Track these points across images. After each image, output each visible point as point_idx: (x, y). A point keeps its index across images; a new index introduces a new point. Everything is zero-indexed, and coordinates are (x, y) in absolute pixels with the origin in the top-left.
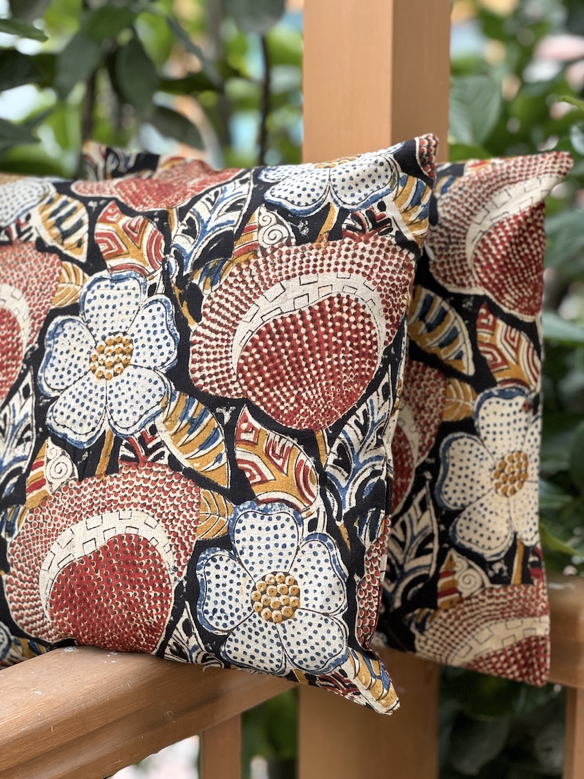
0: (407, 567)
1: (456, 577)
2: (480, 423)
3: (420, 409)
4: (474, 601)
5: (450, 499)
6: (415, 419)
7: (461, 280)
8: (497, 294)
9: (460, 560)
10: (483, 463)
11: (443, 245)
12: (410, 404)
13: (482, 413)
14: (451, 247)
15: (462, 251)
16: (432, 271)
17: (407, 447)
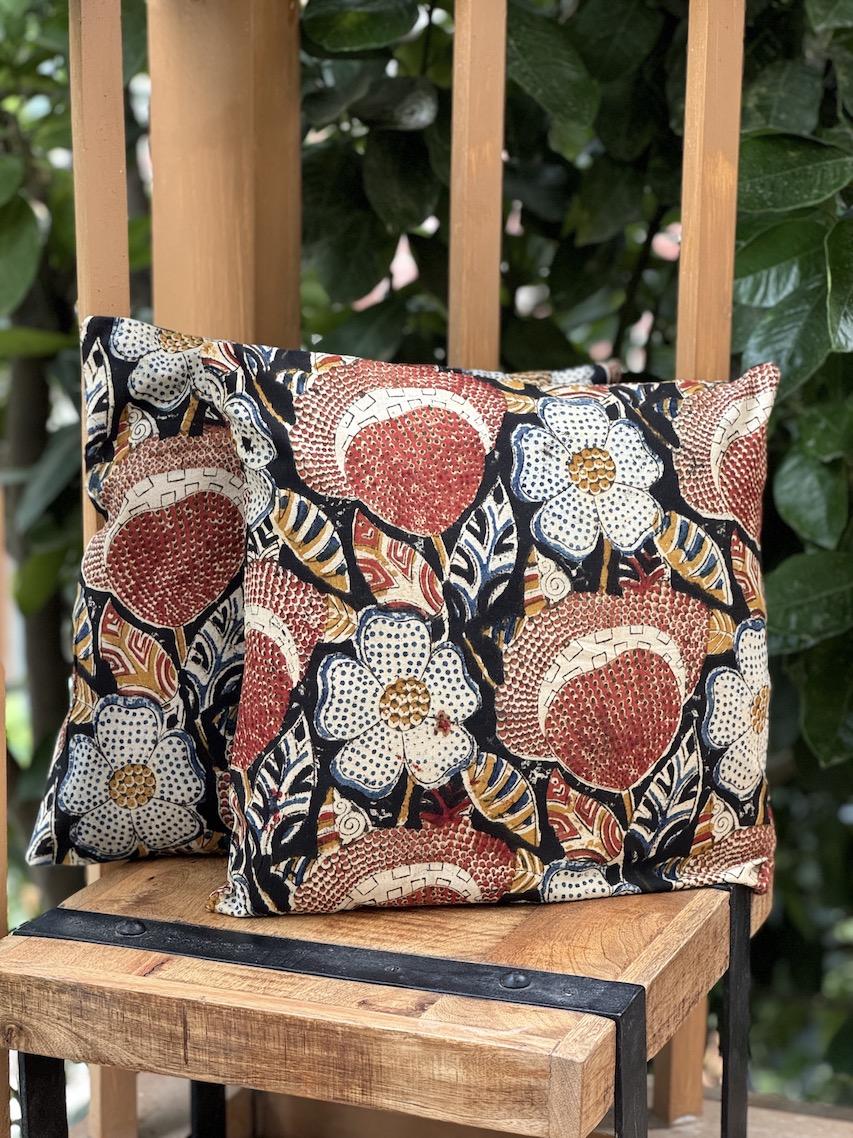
0: (670, 814)
1: (712, 821)
2: (740, 656)
3: (686, 642)
4: (723, 845)
5: (715, 737)
6: (682, 654)
7: (712, 504)
8: (744, 520)
9: (719, 802)
10: (744, 698)
11: (690, 469)
12: (676, 638)
13: (741, 646)
14: (698, 470)
15: (709, 474)
16: (684, 496)
17: (674, 684)
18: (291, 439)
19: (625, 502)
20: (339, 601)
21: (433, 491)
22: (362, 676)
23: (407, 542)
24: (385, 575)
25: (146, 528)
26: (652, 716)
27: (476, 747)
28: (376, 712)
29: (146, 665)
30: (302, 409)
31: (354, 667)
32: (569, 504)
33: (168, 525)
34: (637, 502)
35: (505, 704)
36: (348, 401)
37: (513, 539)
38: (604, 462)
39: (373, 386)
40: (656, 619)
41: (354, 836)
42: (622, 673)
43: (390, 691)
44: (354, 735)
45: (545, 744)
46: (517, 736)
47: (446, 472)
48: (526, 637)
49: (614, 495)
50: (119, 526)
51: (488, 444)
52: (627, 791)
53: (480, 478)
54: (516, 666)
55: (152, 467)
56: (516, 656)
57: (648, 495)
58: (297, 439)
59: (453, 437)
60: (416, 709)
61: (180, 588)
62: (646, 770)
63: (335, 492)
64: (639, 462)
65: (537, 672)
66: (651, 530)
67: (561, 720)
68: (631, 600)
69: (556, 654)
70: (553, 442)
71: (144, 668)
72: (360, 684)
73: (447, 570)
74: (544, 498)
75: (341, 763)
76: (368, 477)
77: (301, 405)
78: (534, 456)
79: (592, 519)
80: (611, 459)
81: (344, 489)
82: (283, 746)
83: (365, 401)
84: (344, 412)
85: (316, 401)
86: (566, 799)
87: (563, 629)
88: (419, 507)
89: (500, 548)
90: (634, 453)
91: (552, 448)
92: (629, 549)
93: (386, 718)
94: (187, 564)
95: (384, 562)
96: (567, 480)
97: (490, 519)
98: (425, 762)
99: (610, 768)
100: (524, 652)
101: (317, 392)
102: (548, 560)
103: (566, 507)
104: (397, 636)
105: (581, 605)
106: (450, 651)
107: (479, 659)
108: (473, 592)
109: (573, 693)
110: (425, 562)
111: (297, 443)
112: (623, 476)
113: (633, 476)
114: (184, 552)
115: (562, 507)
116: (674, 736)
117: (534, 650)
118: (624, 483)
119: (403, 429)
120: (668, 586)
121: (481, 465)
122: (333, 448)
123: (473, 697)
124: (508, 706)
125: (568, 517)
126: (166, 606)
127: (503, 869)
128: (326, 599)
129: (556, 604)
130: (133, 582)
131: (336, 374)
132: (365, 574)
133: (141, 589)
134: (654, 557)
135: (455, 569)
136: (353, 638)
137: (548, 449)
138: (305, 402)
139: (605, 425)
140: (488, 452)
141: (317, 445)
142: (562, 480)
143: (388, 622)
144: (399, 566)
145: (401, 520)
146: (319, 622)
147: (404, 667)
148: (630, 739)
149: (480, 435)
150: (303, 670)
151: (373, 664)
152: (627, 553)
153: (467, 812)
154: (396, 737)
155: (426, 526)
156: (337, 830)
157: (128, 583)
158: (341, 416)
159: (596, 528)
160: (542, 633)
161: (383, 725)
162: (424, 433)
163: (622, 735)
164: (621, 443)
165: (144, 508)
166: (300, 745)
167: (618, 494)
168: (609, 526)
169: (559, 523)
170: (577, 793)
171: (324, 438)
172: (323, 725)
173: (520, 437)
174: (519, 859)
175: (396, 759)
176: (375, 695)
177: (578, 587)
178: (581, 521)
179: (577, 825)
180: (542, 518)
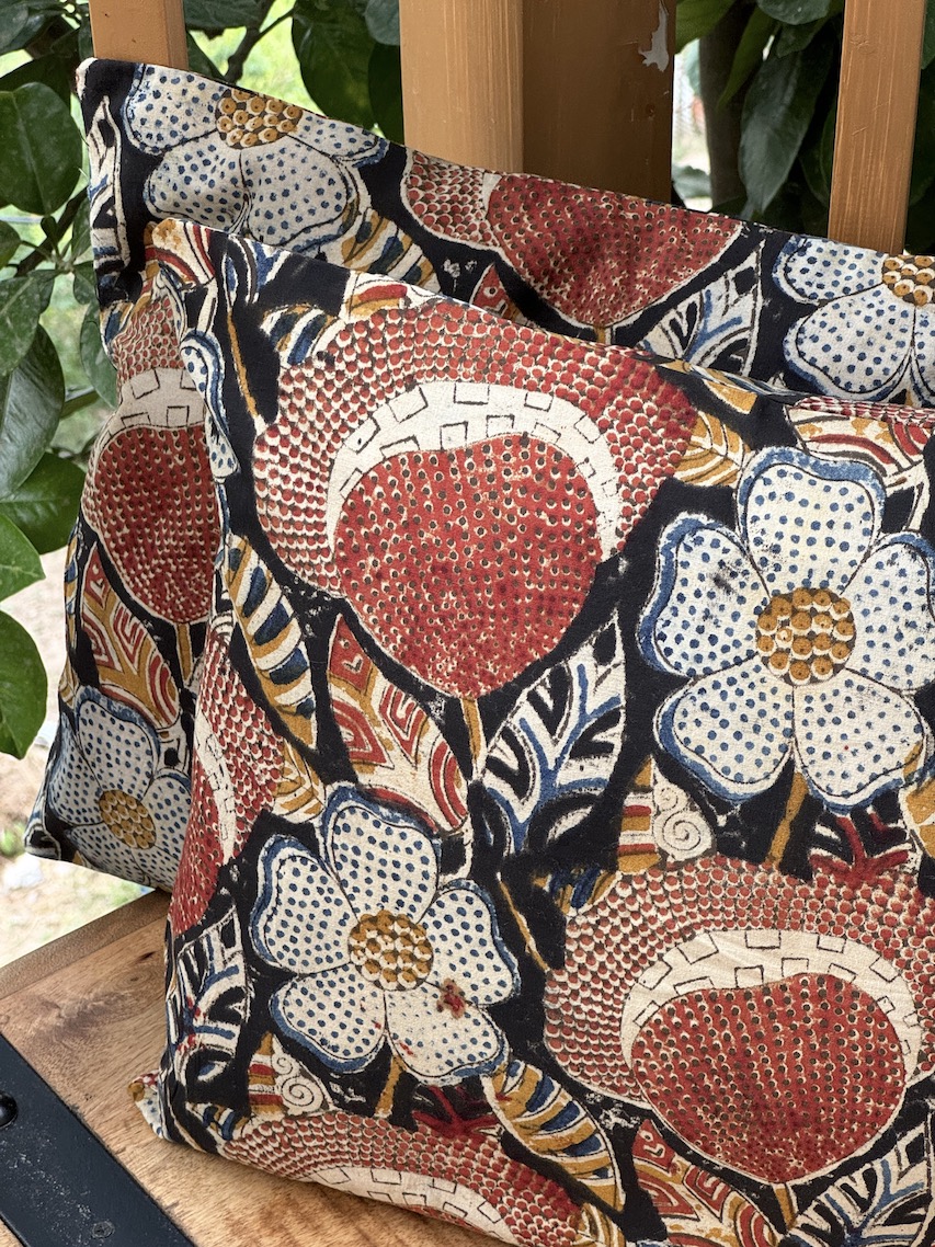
0: (868, 1234)
6: (918, 1005)
12: (910, 976)
17: (896, 1049)
18: (257, 454)
19: (857, 711)
20: (299, 757)
21: (482, 614)
22: (325, 887)
23: (416, 697)
24: (372, 741)
25: (145, 452)
26: (840, 1091)
27: (507, 1049)
28: (343, 950)
29: (136, 665)
30: (290, 396)
31: (313, 868)
32: (740, 693)
33: (176, 458)
34: (882, 715)
35: (563, 1000)
36: (381, 394)
37: (614, 736)
38: (835, 623)
39: (434, 370)
40: (875, 935)
41: (306, 1109)
42: (789, 1007)
43: (368, 924)
44: (307, 970)
45: (630, 1078)
46: (579, 1055)
47: (516, 581)
48: (614, 906)
49: (836, 693)
50: (107, 437)
51: (609, 540)
52: (781, 1186)
53: (576, 606)
54: (591, 947)
55: (163, 352)
56: (590, 931)
57: (907, 706)
58: (266, 455)
59: (544, 516)
60: (409, 965)
61: (189, 565)
62: (820, 1166)
63: (309, 573)
64: (910, 636)
65: (628, 966)
66: (899, 774)
67: (662, 1052)
68: (827, 892)
69: (666, 945)
70: (738, 563)
71: (134, 668)
72: (320, 899)
73: (479, 763)
74: (692, 672)
75: (286, 1003)
76: (371, 559)
77: (289, 389)
78: (694, 584)
79: (780, 730)
80: (850, 619)
81: (324, 572)
82: (205, 943)
83: (408, 401)
84: (364, 417)
85: (320, 383)
86: (670, 1166)
87: (686, 909)
88: (449, 639)
89: (584, 748)
90: (904, 615)
91: (733, 575)
92: (842, 801)
93: (358, 963)
94: (200, 529)
95: (374, 719)
96: (746, 645)
97: (577, 690)
98: (420, 1045)
99: (749, 1147)
100: (606, 930)
101: (330, 362)
102: (674, 787)
103: (732, 697)
104: (384, 846)
105: (726, 878)
106: (471, 895)
107: (522, 920)
108: (523, 812)
109: (689, 1016)
110: (441, 739)
111: (262, 464)
112: (867, 659)
113: (887, 663)
114: (198, 509)
115: (724, 695)
116: (883, 1131)
117: (628, 930)
118: (864, 673)
119: (459, 476)
120: (910, 884)
121: (583, 582)
122: (324, 485)
123: (505, 975)
124: (567, 1006)
125: (733, 718)
126: (166, 584)
127: (556, 1225)
128: (281, 745)
129: (678, 866)
130: (126, 530)
131: (381, 327)
132: (342, 729)
133: (137, 545)
134: (892, 825)
135: (494, 765)
136: (316, 823)
137: (726, 576)
138: (297, 385)
139: (866, 541)
140: (605, 557)
141: (299, 474)
142: (737, 644)
143: (371, 818)
144: (396, 733)
145: (412, 655)
146: (268, 776)
147: (393, 896)
148: (792, 1114)
149: (600, 520)
150: (239, 843)
151: (345, 873)
152: (836, 807)
153: (494, 1132)
154: (374, 995)
155: (455, 676)
156: (277, 1092)
157: (119, 529)
158: (354, 425)
159: (784, 749)
160: (646, 907)
161: (352, 970)
162: (493, 496)
163: (778, 1105)
164: (881, 590)
165: (143, 420)
166: (228, 952)
167: (844, 692)
168: (811, 751)
169: (710, 723)
170: (688, 1163)
171: (314, 462)
172: (261, 938)
173: (677, 539)
174: (585, 1218)
175: (373, 1027)
176: (342, 923)
177: (724, 846)
178: (757, 729)
179: (693, 1203)
180: (679, 709)
